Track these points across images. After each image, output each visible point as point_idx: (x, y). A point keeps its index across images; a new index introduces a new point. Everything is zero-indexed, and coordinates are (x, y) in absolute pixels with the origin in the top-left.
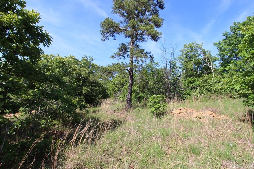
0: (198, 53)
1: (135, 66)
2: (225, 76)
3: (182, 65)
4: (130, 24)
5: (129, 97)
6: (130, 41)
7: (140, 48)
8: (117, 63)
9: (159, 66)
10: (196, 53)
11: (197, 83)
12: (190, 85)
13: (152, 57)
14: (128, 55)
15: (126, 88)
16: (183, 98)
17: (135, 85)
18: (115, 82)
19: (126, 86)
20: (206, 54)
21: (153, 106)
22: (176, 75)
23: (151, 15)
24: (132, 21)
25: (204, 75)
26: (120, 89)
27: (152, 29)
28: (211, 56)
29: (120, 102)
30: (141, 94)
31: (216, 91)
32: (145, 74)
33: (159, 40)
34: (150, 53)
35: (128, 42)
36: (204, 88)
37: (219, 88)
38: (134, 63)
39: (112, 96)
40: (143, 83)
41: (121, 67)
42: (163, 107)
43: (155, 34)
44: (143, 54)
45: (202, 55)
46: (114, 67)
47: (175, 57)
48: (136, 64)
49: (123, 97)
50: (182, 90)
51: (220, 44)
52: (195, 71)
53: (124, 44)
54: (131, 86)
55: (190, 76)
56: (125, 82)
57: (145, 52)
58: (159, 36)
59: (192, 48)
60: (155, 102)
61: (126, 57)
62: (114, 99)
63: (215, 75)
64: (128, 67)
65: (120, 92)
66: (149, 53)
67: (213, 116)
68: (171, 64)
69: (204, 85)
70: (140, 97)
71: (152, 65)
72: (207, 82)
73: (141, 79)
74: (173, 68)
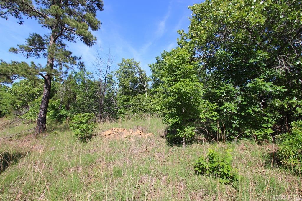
0: (135, 70)
1: (56, 71)
2: (155, 97)
3: (119, 81)
4: (51, 11)
5: (42, 116)
6: (50, 35)
7: (67, 49)
8: (22, 62)
9: (92, 77)
10: (133, 70)
11: (131, 102)
12: (125, 103)
13: (82, 65)
14: (45, 54)
15: (38, 102)
16: (117, 117)
17: (55, 99)
18: (18, 91)
19: (40, 100)
20: (142, 73)
21: (78, 128)
22: (111, 90)
23: (85, 11)
24: (54, 7)
25: (138, 94)
26: (27, 104)
27: (85, 29)
28: (146, 76)
29: (25, 123)
30: (63, 112)
31: (147, 111)
32: (73, 84)
33: (93, 46)
34: (80, 58)
35: (46, 34)
36: (137, 107)
37: (149, 107)
38: (54, 68)
39: (9, 114)
40: (67, 97)
41: (30, 69)
42: (91, 128)
43: (88, 36)
44: (69, 58)
45: (138, 73)
46: (14, 67)
47: (111, 70)
48: (58, 70)
49: (31, 116)
50: (116, 109)
51: (153, 66)
52: (131, 89)
53: (39, 35)
54: (46, 99)
55: (126, 93)
56: (38, 93)
57: (73, 55)
58: (93, 41)
59: (131, 64)
60: (81, 123)
61: (42, 56)
62: (14, 120)
63: (147, 95)
64: (44, 71)
65: (26, 108)
66: (78, 58)
67: (141, 135)
68: (106, 78)
69: (138, 104)
70: (61, 116)
71: (84, 74)
72: (140, 101)
73: (66, 91)
74: (109, 82)
